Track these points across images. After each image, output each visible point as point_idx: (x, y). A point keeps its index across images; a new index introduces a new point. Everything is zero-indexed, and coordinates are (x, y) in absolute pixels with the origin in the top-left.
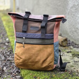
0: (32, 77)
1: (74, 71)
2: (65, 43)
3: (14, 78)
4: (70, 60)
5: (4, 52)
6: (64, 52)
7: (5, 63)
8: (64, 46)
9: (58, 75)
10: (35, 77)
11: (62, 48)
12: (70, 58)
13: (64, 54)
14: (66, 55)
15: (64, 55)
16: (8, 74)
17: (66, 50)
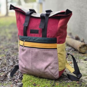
0: (31, 84)
1: (84, 81)
2: (84, 50)
3: (15, 84)
4: (85, 68)
5: (14, 58)
6: (81, 59)
7: (11, 69)
8: (83, 52)
9: (63, 84)
10: (35, 85)
11: (80, 54)
12: (86, 66)
13: (80, 61)
14: (82, 63)
15: (80, 63)
16: (10, 81)
17: (84, 57)
